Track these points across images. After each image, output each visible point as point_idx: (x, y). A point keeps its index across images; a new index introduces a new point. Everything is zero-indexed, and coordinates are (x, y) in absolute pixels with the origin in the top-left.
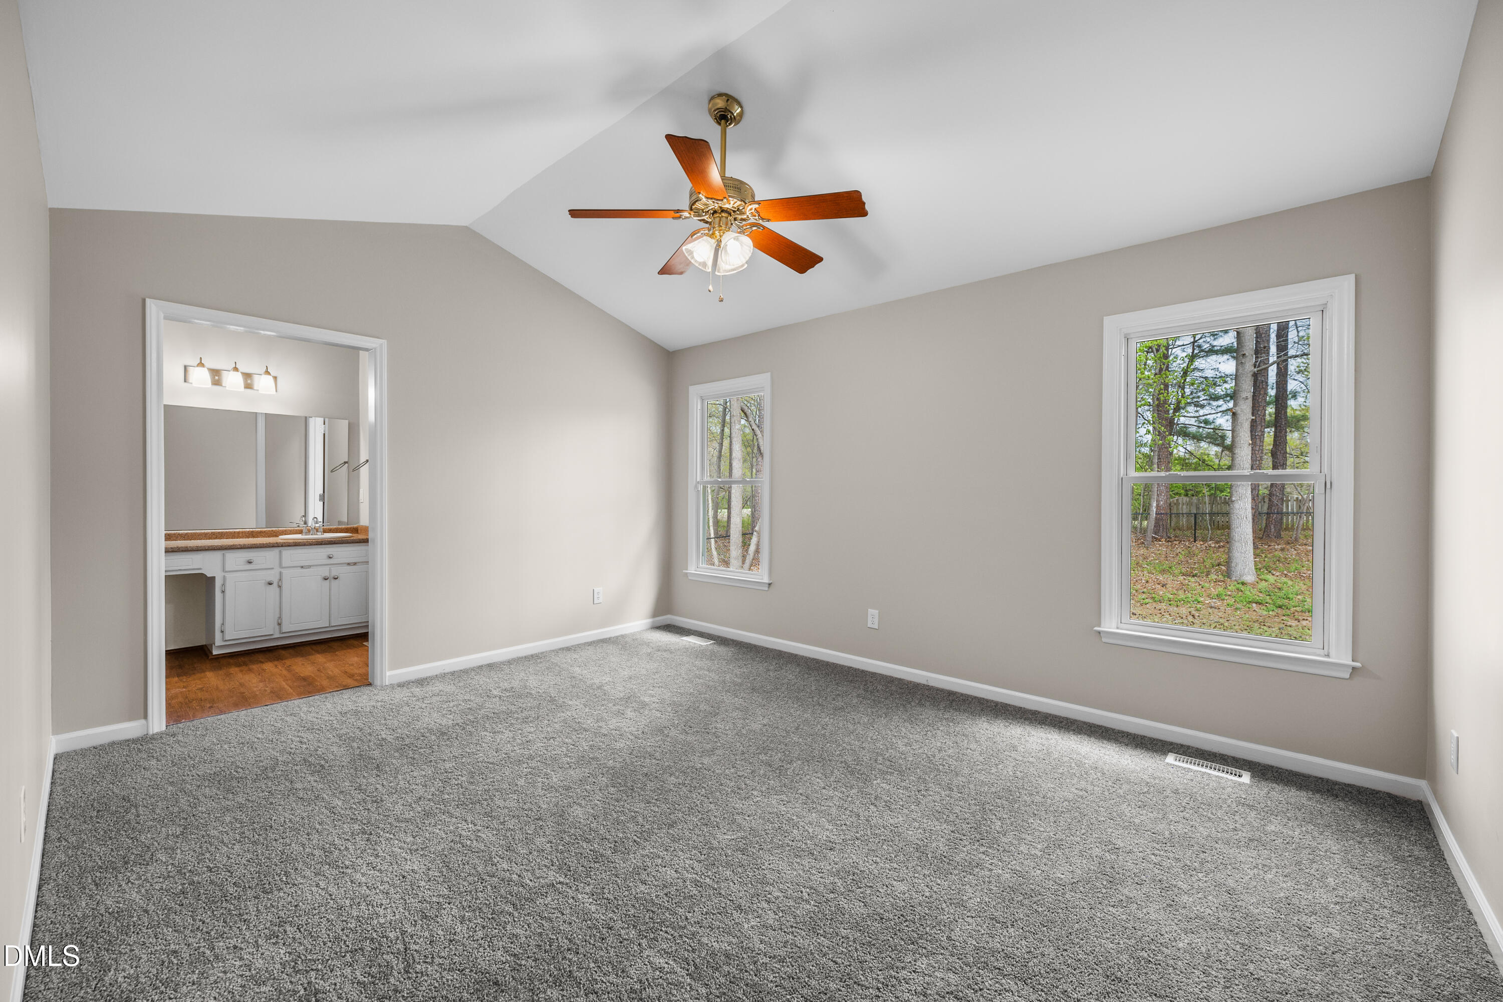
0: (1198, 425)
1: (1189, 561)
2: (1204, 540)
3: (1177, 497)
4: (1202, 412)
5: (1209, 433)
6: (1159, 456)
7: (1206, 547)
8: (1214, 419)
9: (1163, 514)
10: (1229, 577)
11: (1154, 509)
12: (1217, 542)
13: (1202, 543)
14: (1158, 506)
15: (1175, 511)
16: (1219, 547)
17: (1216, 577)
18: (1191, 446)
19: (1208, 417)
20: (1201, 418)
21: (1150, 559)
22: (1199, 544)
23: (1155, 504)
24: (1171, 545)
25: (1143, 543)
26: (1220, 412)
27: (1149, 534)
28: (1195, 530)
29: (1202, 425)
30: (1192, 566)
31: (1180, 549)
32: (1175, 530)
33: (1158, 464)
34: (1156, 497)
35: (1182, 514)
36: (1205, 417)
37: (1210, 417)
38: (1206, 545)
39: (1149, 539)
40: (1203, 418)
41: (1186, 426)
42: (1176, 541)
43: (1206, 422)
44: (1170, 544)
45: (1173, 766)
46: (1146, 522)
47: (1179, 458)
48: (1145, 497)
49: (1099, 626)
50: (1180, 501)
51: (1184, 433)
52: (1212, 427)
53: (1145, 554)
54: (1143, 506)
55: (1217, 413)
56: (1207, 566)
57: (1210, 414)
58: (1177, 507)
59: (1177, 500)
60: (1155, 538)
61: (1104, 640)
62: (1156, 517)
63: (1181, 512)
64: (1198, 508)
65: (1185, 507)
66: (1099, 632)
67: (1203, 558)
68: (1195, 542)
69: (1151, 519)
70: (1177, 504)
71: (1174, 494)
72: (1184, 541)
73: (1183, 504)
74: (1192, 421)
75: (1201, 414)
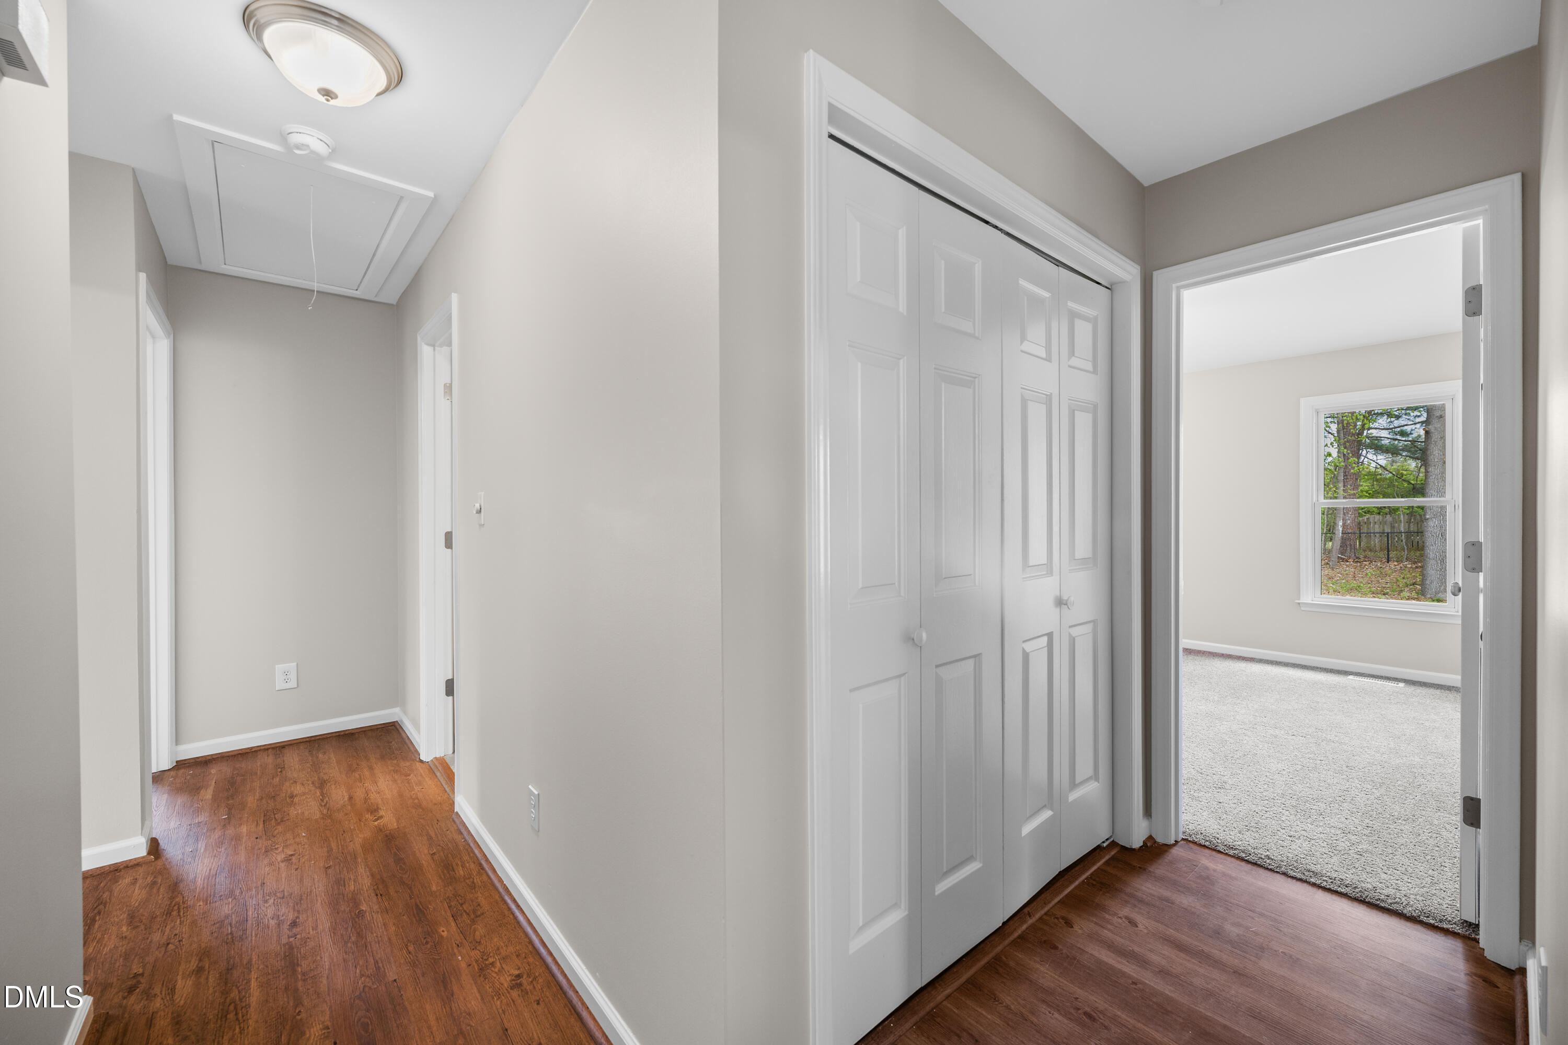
0: (1392, 437)
1: (1381, 581)
2: (1399, 560)
3: (1367, 516)
4: (1396, 423)
5: (1406, 446)
6: (1345, 472)
7: (1401, 567)
8: (1412, 430)
9: (1351, 533)
10: (1423, 595)
11: (1340, 528)
12: (1415, 563)
13: (1396, 563)
14: (1344, 525)
15: (1364, 529)
16: (1417, 567)
17: (1409, 594)
18: (1382, 459)
19: (1406, 428)
20: (1396, 430)
21: (1336, 579)
22: (1392, 564)
23: (1341, 523)
24: (1360, 566)
25: (1327, 564)
26: (1419, 423)
27: (1334, 554)
28: (1388, 551)
29: (1398, 437)
30: (1384, 586)
31: (1370, 570)
32: (1365, 551)
33: (1344, 482)
34: (1342, 516)
35: (1374, 533)
36: (1401, 428)
37: (1408, 429)
38: (1401, 565)
39: (1334, 559)
40: (1399, 429)
41: (1378, 438)
42: (1366, 561)
43: (1403, 434)
44: (1359, 564)
45: (1352, 680)
46: (1330, 543)
47: (1369, 473)
48: (1330, 516)
49: (1299, 599)
50: (1371, 520)
51: (1377, 446)
52: (1410, 439)
53: (1330, 574)
54: (1327, 526)
55: (1415, 424)
56: (1401, 586)
57: (1406, 425)
58: (1368, 526)
59: (1368, 519)
60: (1342, 558)
61: (1302, 608)
62: (1342, 537)
63: (1372, 532)
64: (1393, 527)
65: (1377, 526)
66: (1299, 604)
67: (1396, 578)
68: (1388, 562)
69: (1337, 539)
70: (1368, 523)
71: (1365, 513)
72: (1375, 562)
73: (1376, 524)
74: (1384, 434)
75: (1396, 425)
